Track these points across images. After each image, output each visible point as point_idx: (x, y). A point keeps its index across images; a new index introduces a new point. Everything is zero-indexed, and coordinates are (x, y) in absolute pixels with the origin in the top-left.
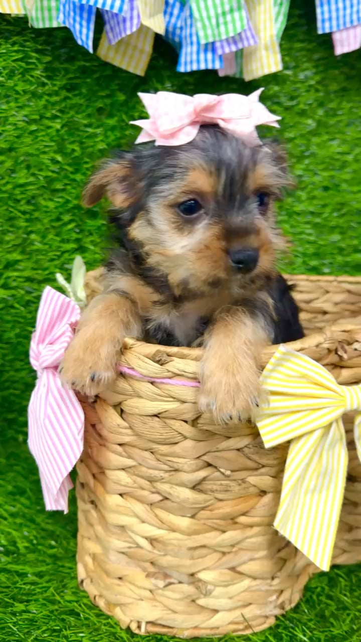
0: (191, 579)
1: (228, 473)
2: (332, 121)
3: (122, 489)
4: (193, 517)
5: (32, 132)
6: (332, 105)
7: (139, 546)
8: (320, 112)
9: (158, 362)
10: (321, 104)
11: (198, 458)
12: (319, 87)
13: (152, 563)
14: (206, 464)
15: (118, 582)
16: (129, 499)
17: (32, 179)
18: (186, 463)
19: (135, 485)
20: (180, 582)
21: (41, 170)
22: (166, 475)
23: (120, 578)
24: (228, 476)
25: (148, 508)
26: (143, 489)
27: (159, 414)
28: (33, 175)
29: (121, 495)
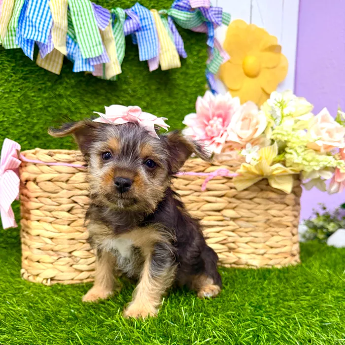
0: (69, 255)
1: (83, 205)
2: (154, 103)
3: (38, 218)
4: (69, 225)
5: (6, 98)
6: (153, 96)
7: (47, 243)
8: (148, 99)
9: (50, 155)
10: (148, 95)
11: (69, 198)
12: (146, 87)
13: (52, 250)
14: (72, 202)
15: (37, 263)
16: (42, 222)
17: (6, 119)
18: (65, 200)
19: (44, 215)
20: (65, 257)
21: (10, 115)
22: (56, 208)
23: (38, 262)
24: (82, 206)
25: (50, 224)
26: (47, 216)
27: (52, 179)
28: (7, 117)
29: (38, 221)
